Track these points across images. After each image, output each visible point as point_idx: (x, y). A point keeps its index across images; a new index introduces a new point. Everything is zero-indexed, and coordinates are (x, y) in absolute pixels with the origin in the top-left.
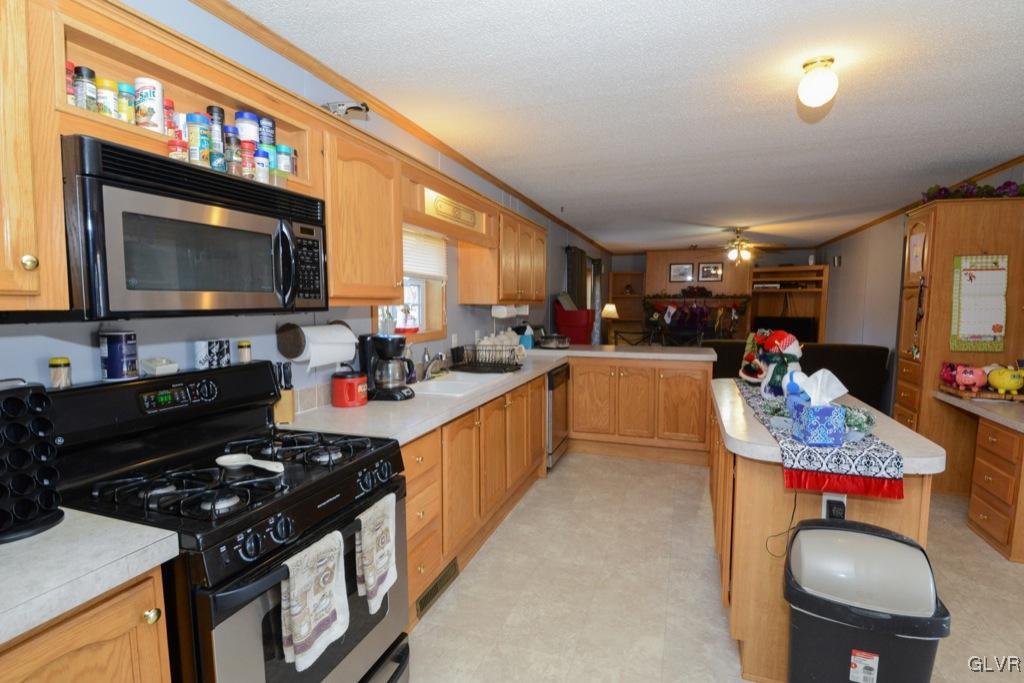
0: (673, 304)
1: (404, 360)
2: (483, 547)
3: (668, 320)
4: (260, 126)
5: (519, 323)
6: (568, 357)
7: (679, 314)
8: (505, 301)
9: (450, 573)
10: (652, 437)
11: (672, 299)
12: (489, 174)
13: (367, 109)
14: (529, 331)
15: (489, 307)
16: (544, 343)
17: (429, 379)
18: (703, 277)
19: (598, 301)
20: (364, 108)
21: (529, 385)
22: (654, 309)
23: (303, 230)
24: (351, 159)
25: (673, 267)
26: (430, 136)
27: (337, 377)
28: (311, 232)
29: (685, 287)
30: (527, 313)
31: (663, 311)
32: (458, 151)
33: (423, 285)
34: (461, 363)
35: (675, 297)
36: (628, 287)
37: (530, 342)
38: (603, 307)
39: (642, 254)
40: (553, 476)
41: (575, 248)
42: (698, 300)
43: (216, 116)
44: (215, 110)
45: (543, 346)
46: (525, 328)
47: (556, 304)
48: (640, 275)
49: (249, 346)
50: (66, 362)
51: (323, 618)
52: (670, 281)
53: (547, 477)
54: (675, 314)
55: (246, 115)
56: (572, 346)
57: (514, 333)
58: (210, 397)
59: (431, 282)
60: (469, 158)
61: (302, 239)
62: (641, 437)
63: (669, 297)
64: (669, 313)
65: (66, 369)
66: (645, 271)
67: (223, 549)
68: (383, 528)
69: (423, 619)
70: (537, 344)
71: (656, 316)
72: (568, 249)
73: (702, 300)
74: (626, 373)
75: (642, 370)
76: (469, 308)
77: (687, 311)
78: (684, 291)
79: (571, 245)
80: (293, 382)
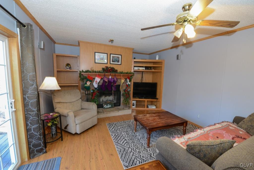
0: (99, 76)
3: (96, 85)
7: (102, 82)
11: (98, 73)
18: (113, 61)
25: (96, 54)
29: (104, 66)
31: (92, 80)
36: (67, 64)
42: (111, 74)
48: (76, 58)
52: (95, 63)
63: (95, 72)
64: (96, 81)
71: (88, 83)
73: (114, 74)
77: (106, 80)
78: (103, 69)
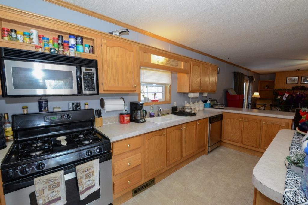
0: (288, 93)
1: (143, 110)
2: (169, 176)
3: (284, 99)
4: (77, 39)
5: (205, 99)
6: (223, 112)
7: (290, 96)
8: (193, 91)
9: (150, 183)
10: (258, 148)
12: (192, 49)
13: (128, 31)
14: (208, 102)
15: (187, 94)
16: (214, 106)
17: (160, 116)
19: (250, 91)
20: (127, 31)
21: (198, 121)
22: (278, 95)
23: (86, 70)
24: (113, 47)
25: (288, 78)
26: (164, 38)
27: (122, 114)
28: (91, 70)
29: (294, 86)
30: (207, 96)
31: (282, 95)
32: (177, 42)
33: (164, 86)
34: (175, 112)
35: (289, 90)
36: (267, 86)
37: (208, 106)
38: (253, 94)
39: (273, 74)
40: (210, 155)
41: (238, 72)
42: (300, 91)
43: (61, 38)
44: (60, 36)
45: (214, 107)
46: (207, 101)
47: (227, 92)
48: (272, 82)
49: (88, 104)
50: (26, 107)
51: (53, 198)
52: (286, 84)
53: (207, 154)
54: (288, 97)
55: (72, 36)
56: (226, 108)
57: (202, 102)
58: (69, 118)
59: (167, 85)
60: (182, 44)
61: (86, 72)
62: (253, 146)
63: (286, 90)
64: (285, 96)
65: (26, 109)
66: (275, 80)
67: (11, 171)
68: (90, 171)
69: (135, 197)
70: (211, 107)
71: (279, 97)
72: (235, 73)
73: (303, 91)
74: (247, 120)
75: (255, 120)
76: (182, 94)
77: (294, 95)
78: (293, 88)
79: (236, 71)
80: (102, 115)
